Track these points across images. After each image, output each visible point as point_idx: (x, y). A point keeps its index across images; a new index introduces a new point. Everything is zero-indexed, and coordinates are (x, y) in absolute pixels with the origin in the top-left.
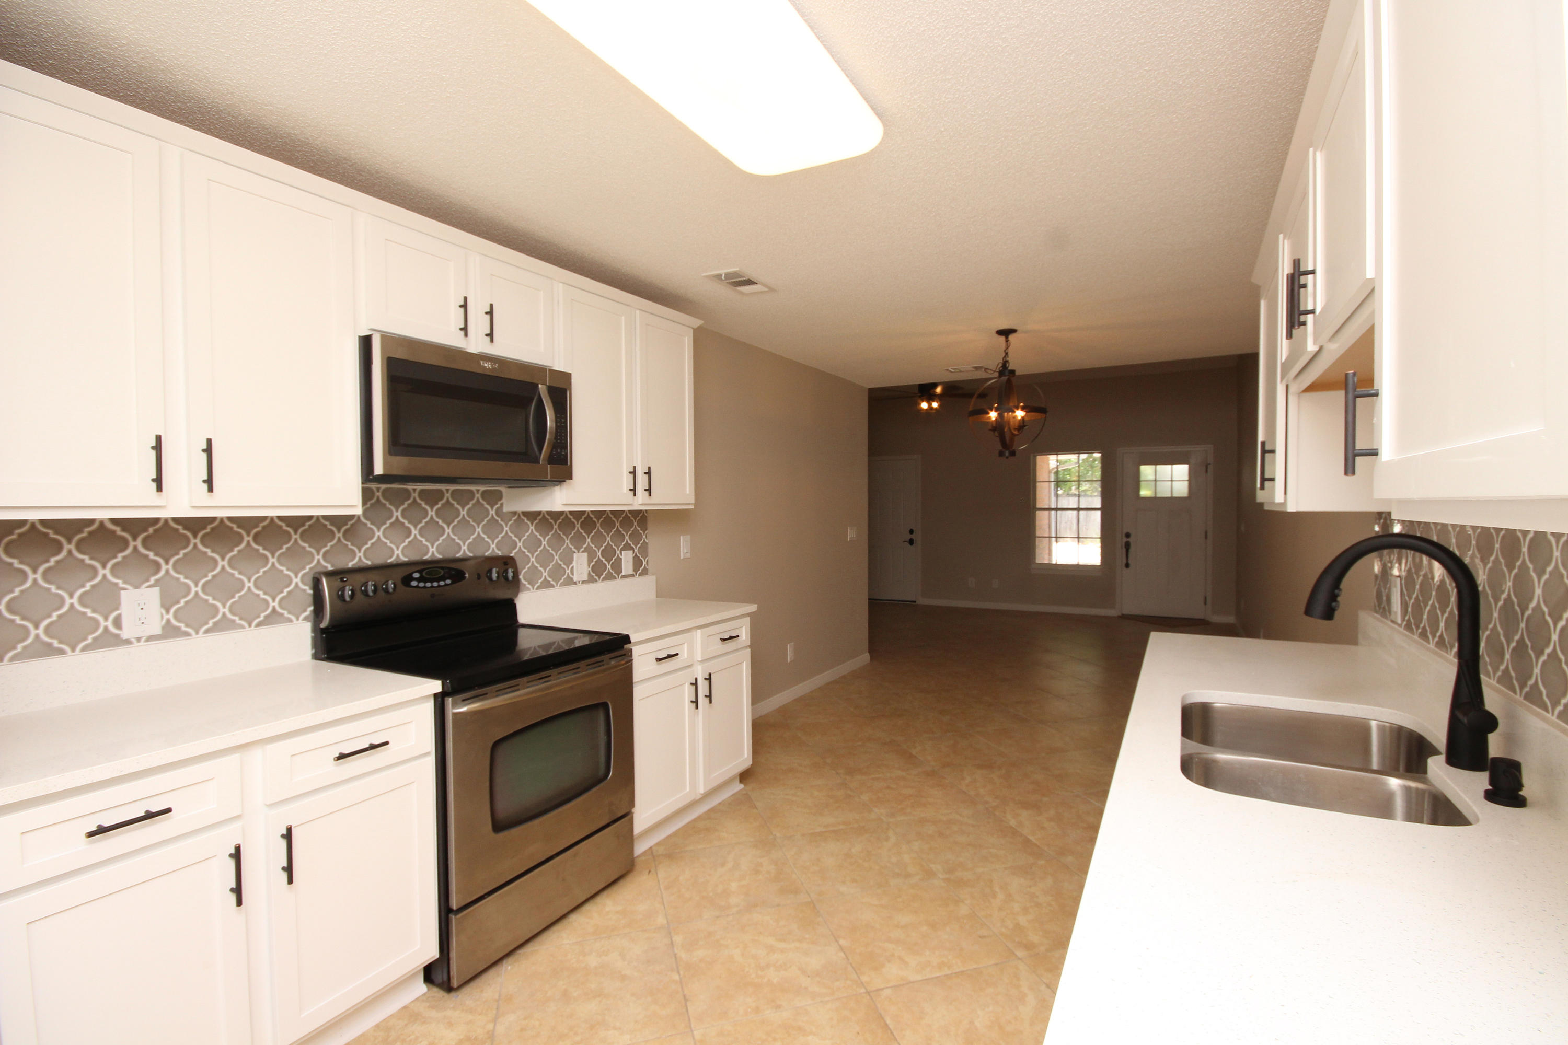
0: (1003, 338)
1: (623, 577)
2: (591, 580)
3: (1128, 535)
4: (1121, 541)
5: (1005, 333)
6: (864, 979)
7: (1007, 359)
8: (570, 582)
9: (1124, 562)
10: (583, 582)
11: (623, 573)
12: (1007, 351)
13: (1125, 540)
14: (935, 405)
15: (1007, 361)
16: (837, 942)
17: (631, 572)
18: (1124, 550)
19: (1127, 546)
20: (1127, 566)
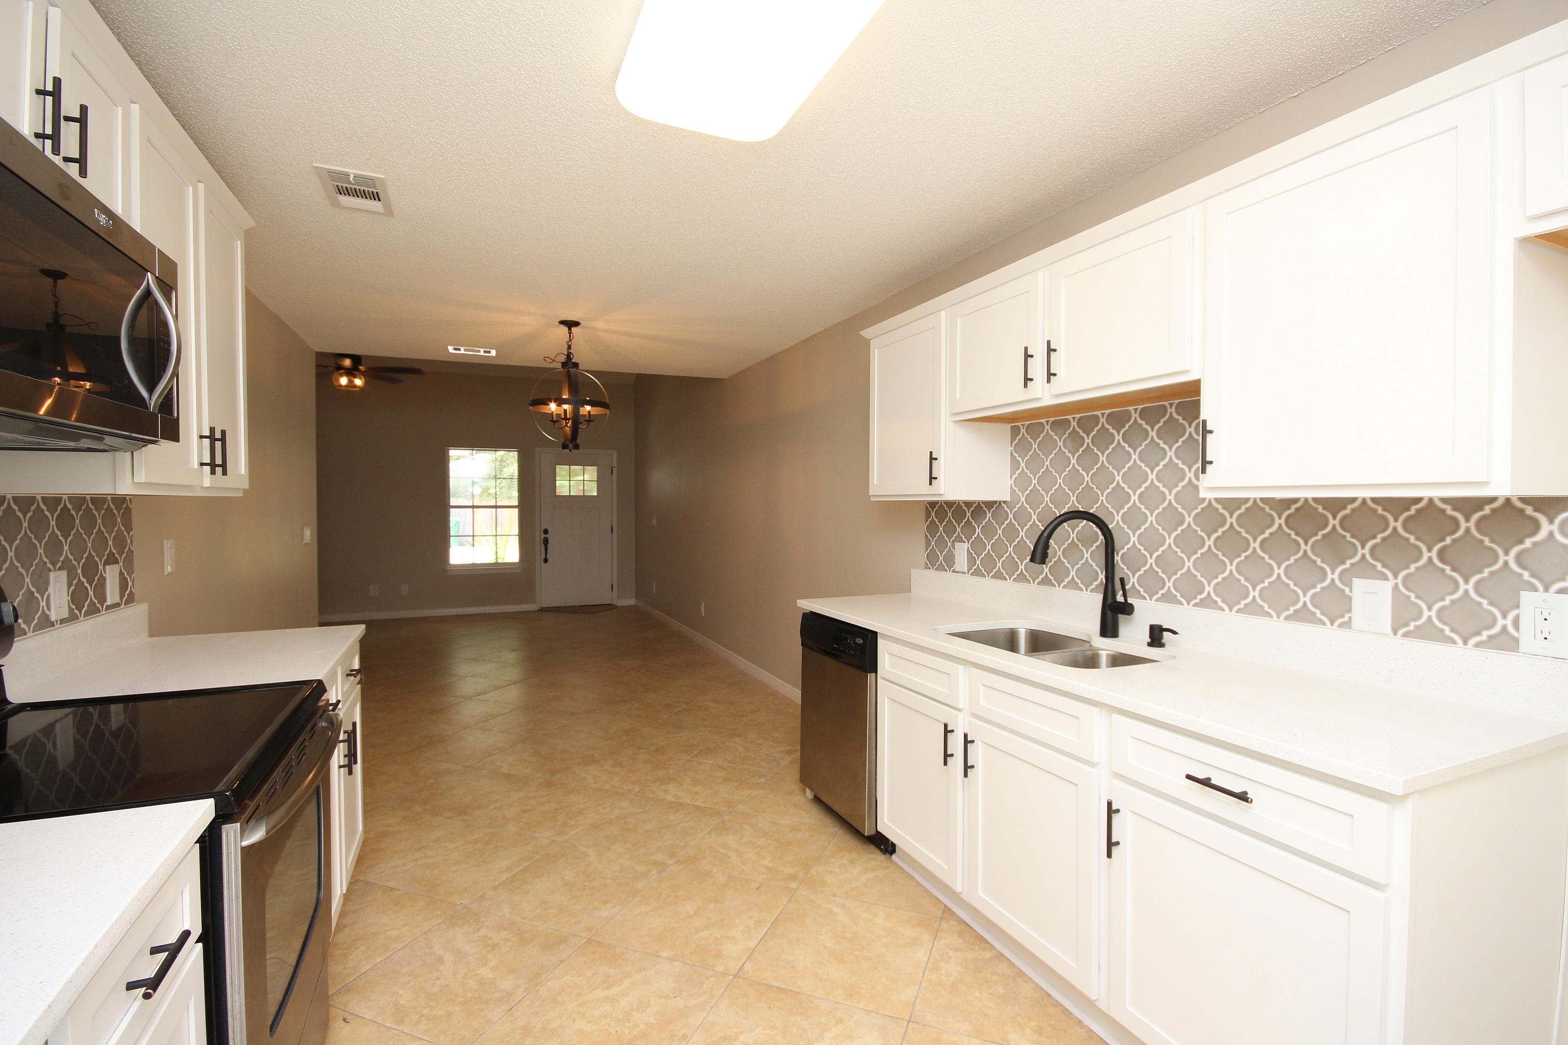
0: (565, 329)
1: (108, 608)
2: (72, 618)
3: (546, 532)
4: (540, 536)
5: (570, 324)
6: (720, 968)
7: (570, 351)
8: (46, 623)
9: (543, 557)
10: (63, 621)
11: (109, 602)
12: (570, 343)
13: (543, 536)
14: (358, 382)
15: (571, 353)
16: (660, 956)
17: (117, 600)
18: (543, 546)
19: (546, 541)
20: (546, 561)
